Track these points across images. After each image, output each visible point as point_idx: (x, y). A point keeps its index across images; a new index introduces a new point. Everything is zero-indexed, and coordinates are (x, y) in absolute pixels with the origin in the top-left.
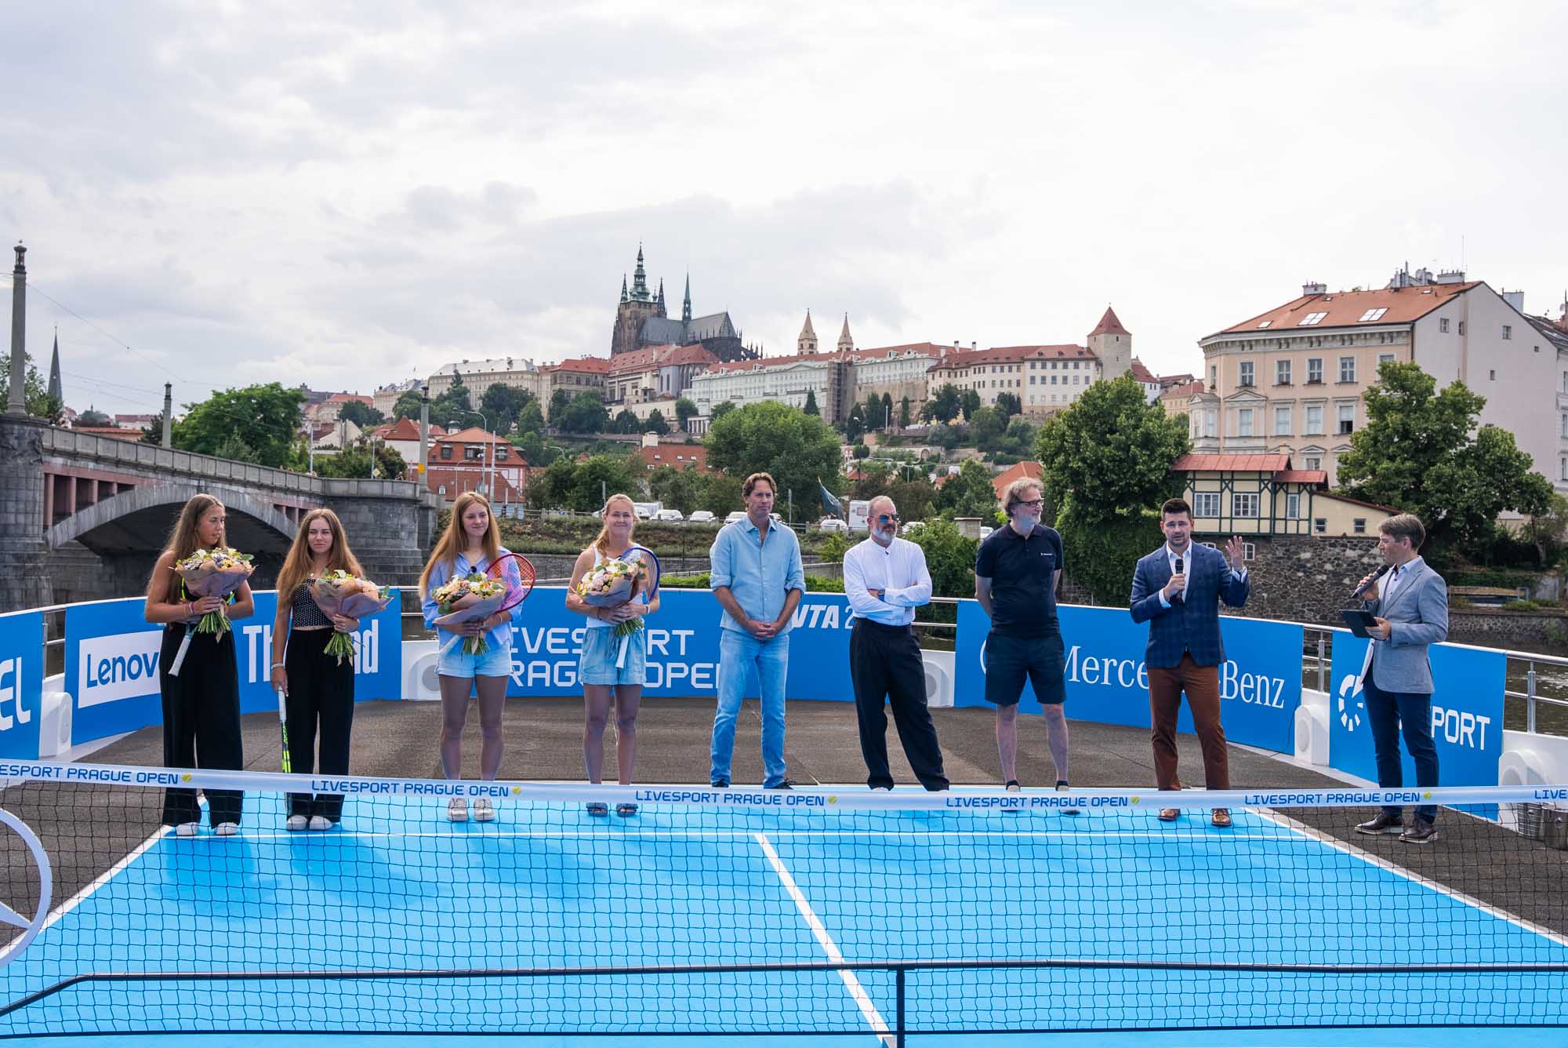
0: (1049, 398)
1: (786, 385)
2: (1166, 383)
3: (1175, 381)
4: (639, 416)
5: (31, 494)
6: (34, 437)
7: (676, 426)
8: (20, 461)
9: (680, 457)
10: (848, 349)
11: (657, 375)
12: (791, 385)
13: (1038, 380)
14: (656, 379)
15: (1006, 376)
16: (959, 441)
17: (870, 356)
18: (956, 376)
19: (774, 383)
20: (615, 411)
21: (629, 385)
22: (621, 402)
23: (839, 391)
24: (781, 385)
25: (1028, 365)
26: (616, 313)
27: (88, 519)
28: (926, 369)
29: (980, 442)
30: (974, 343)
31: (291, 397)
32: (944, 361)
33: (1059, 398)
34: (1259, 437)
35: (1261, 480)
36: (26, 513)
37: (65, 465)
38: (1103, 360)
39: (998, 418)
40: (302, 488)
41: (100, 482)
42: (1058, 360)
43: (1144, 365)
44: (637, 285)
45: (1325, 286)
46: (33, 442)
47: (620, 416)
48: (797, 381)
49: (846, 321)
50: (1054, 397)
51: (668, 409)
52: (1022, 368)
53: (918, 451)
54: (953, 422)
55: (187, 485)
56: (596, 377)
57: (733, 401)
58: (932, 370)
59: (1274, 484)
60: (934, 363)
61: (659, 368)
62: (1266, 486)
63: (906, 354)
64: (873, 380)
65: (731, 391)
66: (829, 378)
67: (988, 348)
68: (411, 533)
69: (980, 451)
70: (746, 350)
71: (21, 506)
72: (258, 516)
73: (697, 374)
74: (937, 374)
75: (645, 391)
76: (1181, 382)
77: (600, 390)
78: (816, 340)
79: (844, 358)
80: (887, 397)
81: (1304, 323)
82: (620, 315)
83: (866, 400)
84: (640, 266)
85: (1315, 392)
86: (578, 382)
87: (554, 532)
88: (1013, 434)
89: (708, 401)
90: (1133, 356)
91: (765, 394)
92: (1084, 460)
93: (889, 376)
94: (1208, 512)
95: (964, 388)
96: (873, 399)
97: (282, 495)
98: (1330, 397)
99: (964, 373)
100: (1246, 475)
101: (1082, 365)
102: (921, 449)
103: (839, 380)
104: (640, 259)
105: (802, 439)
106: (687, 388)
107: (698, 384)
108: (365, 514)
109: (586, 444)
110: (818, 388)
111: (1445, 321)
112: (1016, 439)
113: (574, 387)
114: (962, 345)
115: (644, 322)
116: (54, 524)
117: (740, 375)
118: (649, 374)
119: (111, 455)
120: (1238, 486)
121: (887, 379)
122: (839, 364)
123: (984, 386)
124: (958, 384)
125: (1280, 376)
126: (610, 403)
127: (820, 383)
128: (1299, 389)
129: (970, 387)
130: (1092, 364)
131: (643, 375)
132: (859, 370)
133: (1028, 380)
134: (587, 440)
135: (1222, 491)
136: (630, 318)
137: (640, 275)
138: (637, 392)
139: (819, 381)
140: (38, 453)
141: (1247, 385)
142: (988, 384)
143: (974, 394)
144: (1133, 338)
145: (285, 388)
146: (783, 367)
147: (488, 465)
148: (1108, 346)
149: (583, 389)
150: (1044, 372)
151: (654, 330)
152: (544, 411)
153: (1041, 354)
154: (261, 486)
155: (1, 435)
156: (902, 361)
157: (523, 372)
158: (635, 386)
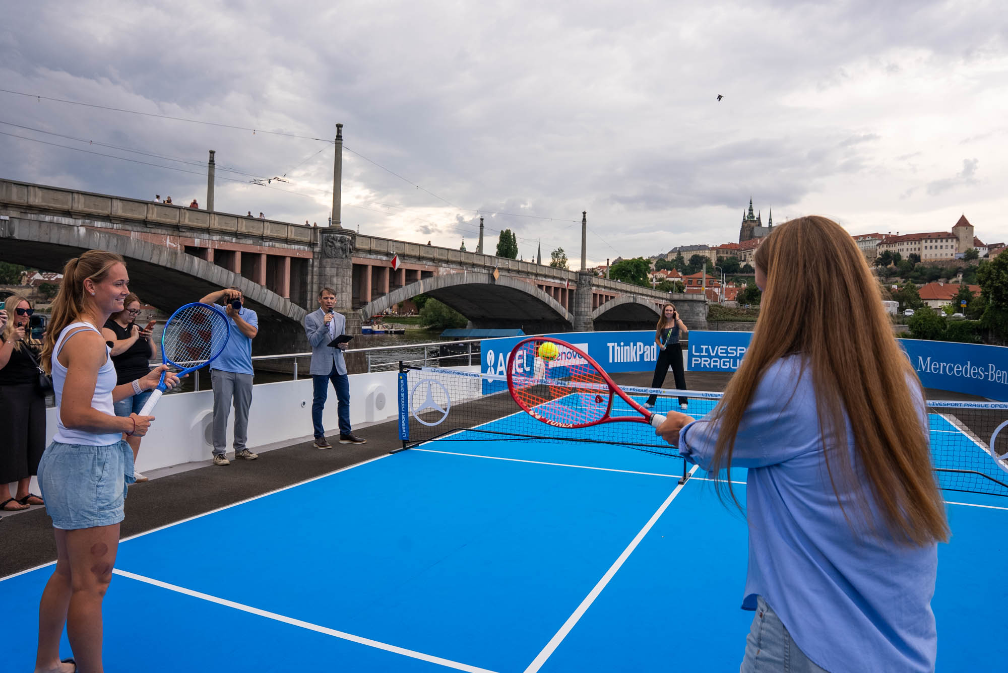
0: (933, 255)
2: (990, 247)
3: (995, 246)
5: (589, 300)
6: (589, 280)
8: (585, 289)
13: (929, 247)
15: (913, 246)
16: (892, 275)
18: (890, 247)
20: (743, 264)
21: (747, 254)
22: (744, 261)
25: (924, 241)
26: (741, 225)
27: (602, 309)
28: (876, 244)
29: (902, 274)
30: (898, 233)
31: (646, 262)
32: (885, 240)
33: (938, 255)
36: (587, 307)
37: (596, 290)
38: (960, 238)
39: (910, 264)
40: (664, 297)
41: (605, 296)
42: (938, 239)
43: (979, 239)
44: (750, 214)
46: (589, 282)
47: (745, 266)
50: (936, 255)
52: (921, 242)
54: (889, 266)
55: (630, 296)
56: (734, 251)
58: (879, 245)
60: (880, 242)
63: (867, 238)
67: (905, 234)
68: (703, 314)
69: (902, 278)
71: (586, 305)
72: (651, 308)
74: (881, 246)
76: (998, 246)
77: (736, 256)
82: (743, 226)
84: (751, 206)
86: (727, 253)
88: (917, 271)
90: (974, 236)
92: (1001, 283)
95: (893, 252)
97: (657, 299)
99: (894, 246)
101: (950, 240)
104: (751, 203)
108: (686, 307)
109: (731, 278)
112: (919, 273)
113: (726, 255)
114: (891, 234)
115: (753, 228)
116: (593, 311)
119: (609, 286)
123: (903, 251)
124: (891, 250)
126: (740, 261)
129: (897, 251)
130: (955, 240)
133: (924, 247)
134: (730, 276)
136: (747, 227)
137: (751, 210)
140: (590, 285)
142: (905, 250)
143: (898, 255)
144: (974, 227)
147: (706, 287)
148: (962, 232)
149: (729, 256)
150: (931, 244)
151: (757, 232)
152: (714, 265)
153: (929, 236)
154: (651, 296)
155: (580, 279)
156: (865, 241)
157: (705, 250)
158: (750, 254)
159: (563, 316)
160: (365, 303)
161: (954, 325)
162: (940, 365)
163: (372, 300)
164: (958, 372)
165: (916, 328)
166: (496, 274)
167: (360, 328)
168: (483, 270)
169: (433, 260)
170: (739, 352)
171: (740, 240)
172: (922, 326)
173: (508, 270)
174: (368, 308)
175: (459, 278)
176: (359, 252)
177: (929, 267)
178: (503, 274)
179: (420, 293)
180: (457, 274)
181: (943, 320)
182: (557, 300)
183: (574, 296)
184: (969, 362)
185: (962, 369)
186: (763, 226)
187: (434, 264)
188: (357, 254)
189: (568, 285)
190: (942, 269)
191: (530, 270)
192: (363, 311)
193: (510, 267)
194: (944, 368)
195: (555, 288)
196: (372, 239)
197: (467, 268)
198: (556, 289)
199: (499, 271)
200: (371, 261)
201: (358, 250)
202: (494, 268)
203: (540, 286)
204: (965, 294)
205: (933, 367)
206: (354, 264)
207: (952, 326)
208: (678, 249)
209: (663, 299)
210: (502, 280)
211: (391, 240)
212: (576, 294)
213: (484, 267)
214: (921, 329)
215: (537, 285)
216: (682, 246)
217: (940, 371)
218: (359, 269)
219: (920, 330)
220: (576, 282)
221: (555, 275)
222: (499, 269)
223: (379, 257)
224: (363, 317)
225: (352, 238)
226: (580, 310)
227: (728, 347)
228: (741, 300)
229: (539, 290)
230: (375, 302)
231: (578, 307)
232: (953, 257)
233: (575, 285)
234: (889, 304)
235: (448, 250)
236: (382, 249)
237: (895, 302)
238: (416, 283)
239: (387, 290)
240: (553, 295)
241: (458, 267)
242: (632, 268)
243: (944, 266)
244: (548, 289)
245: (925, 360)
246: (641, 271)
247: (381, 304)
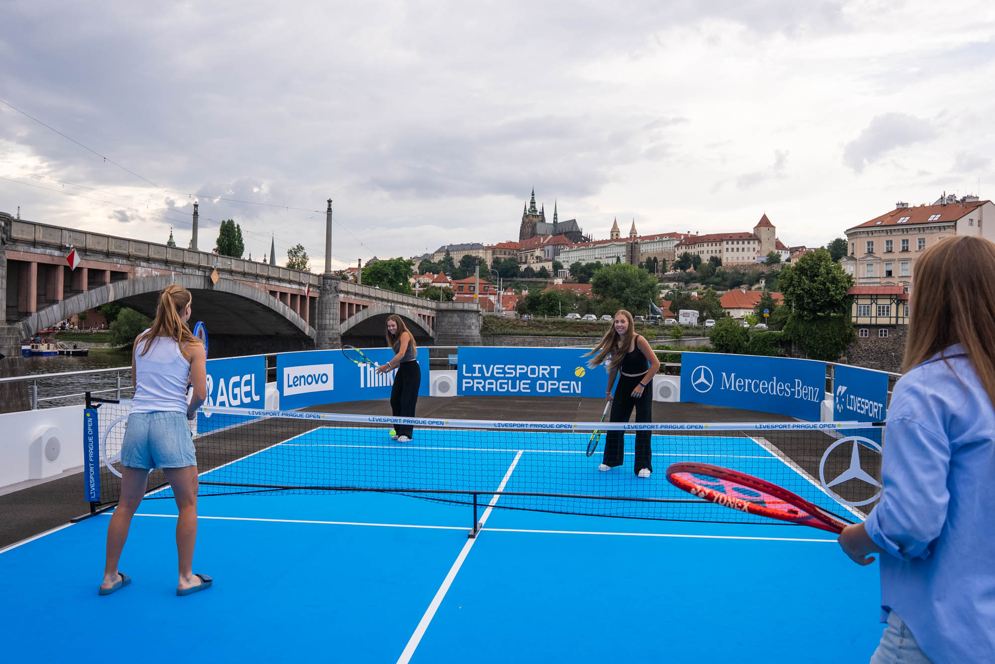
0: (735, 259)
1: (605, 254)
2: (793, 250)
3: (797, 249)
4: (535, 269)
5: (335, 310)
6: (335, 285)
7: (552, 274)
8: (331, 296)
9: (573, 289)
10: (635, 236)
11: (543, 250)
12: (608, 254)
13: (730, 250)
14: (542, 252)
15: (714, 248)
16: (691, 280)
17: (647, 239)
18: (689, 248)
19: (600, 253)
20: (523, 267)
21: (529, 255)
22: (525, 263)
23: (632, 256)
24: (603, 254)
25: (725, 242)
26: (521, 220)
27: (352, 321)
28: (674, 246)
29: (702, 280)
30: (697, 232)
31: (407, 263)
32: (683, 241)
33: (740, 259)
34: (877, 278)
35: (891, 299)
36: (333, 319)
37: (344, 297)
38: (762, 240)
39: (711, 268)
40: (429, 306)
41: (356, 305)
42: (740, 240)
43: (781, 242)
44: (531, 207)
45: (907, 204)
46: (335, 287)
47: (526, 269)
48: (611, 252)
49: (633, 222)
50: (738, 258)
51: (549, 266)
52: (722, 244)
53: (671, 285)
54: (688, 271)
55: (386, 306)
56: (513, 251)
57: (580, 262)
58: (677, 246)
59: (898, 301)
60: (678, 242)
61: (543, 247)
62: (894, 301)
63: (664, 238)
64: (647, 250)
65: (579, 257)
66: (626, 250)
67: (705, 235)
68: (476, 326)
69: (702, 285)
70: (584, 237)
71: (331, 316)
72: (412, 319)
73: (562, 249)
74: (680, 248)
75: (537, 257)
76: (800, 250)
77: (515, 257)
78: (619, 232)
79: (634, 240)
80: (655, 259)
81: (899, 222)
82: (523, 222)
83: (645, 261)
84: (533, 198)
85: (905, 255)
86: (505, 254)
87: (538, 326)
88: (718, 276)
89: (568, 262)
90: (776, 238)
91: (596, 258)
92: (803, 290)
93: (656, 249)
94: (864, 314)
95: (693, 254)
96: (649, 259)
97: (421, 309)
98: (913, 258)
99: (693, 247)
100: (884, 296)
101: (751, 242)
102: (673, 284)
103: (632, 251)
104: (533, 195)
105: (639, 281)
106: (557, 256)
107: (562, 254)
108: (456, 318)
109: (509, 283)
110: (621, 255)
111: (972, 220)
112: (720, 279)
113: (503, 256)
114: (691, 233)
115: (535, 224)
116: (340, 324)
117: (583, 249)
118: (539, 249)
119: (360, 292)
120: (880, 302)
121: (655, 250)
122: (632, 243)
123: (703, 253)
124: (690, 252)
125: (887, 248)
126: (520, 263)
127: (622, 252)
128: (897, 255)
129: (696, 254)
130: (756, 242)
131: (536, 250)
132: (641, 246)
133: (725, 249)
134: (508, 281)
135: (871, 304)
136: (528, 223)
137: (533, 202)
138: (533, 258)
139: (622, 251)
140: (336, 291)
141: (870, 252)
142: (705, 252)
143: (698, 256)
144: (776, 228)
145: (405, 259)
146: (602, 245)
147: (479, 294)
148: (764, 233)
149: (507, 257)
150: (733, 246)
151: (540, 229)
152: (489, 267)
153: (731, 237)
154: (413, 305)
155: (324, 284)
156: (662, 241)
157: (479, 249)
158: (532, 255)
159: (302, 330)
160: (28, 314)
161: (757, 336)
162: (745, 382)
163: (38, 310)
164: (764, 389)
165: (718, 341)
166: (215, 277)
167: (18, 348)
168: (197, 271)
169: (128, 257)
170: (518, 371)
171: (520, 238)
172: (724, 338)
173: (231, 272)
174: (32, 321)
175: (164, 283)
176: (17, 244)
177: (730, 272)
178: (224, 277)
179: (110, 301)
180: (161, 276)
181: (745, 331)
182: (295, 310)
183: (317, 305)
184: (775, 378)
185: (768, 386)
186: (547, 222)
187: (129, 263)
188: (14, 246)
189: (308, 291)
190: (744, 274)
191: (259, 272)
192: (23, 324)
193: (233, 268)
194: (750, 385)
195: (291, 294)
196: (37, 227)
197: (175, 268)
198: (294, 296)
199: (218, 273)
200: (36, 256)
201: (15, 241)
202: (212, 270)
203: (273, 293)
204: (767, 302)
205: (737, 384)
206: (8, 260)
207: (755, 338)
208: (446, 248)
209: (427, 308)
210: (222, 284)
211: (66, 229)
212: (319, 303)
213: (199, 267)
214: (723, 341)
215: (268, 292)
216: (451, 245)
217: (744, 389)
218: (17, 269)
219: (721, 343)
220: (319, 287)
221: (291, 278)
222: (220, 271)
223: (48, 251)
224: (23, 332)
225: (6, 224)
226: (324, 323)
227: (505, 366)
228: (521, 310)
229: (272, 298)
230: (42, 313)
231: (322, 319)
232: (755, 261)
233: (318, 291)
234: (689, 314)
235: (149, 244)
236: (52, 241)
237: (695, 311)
238: (103, 287)
239: (60, 296)
240: (289, 305)
241: (163, 267)
242: (389, 271)
243: (747, 271)
244: (283, 295)
245: (728, 377)
246: (400, 274)
247: (53, 315)
